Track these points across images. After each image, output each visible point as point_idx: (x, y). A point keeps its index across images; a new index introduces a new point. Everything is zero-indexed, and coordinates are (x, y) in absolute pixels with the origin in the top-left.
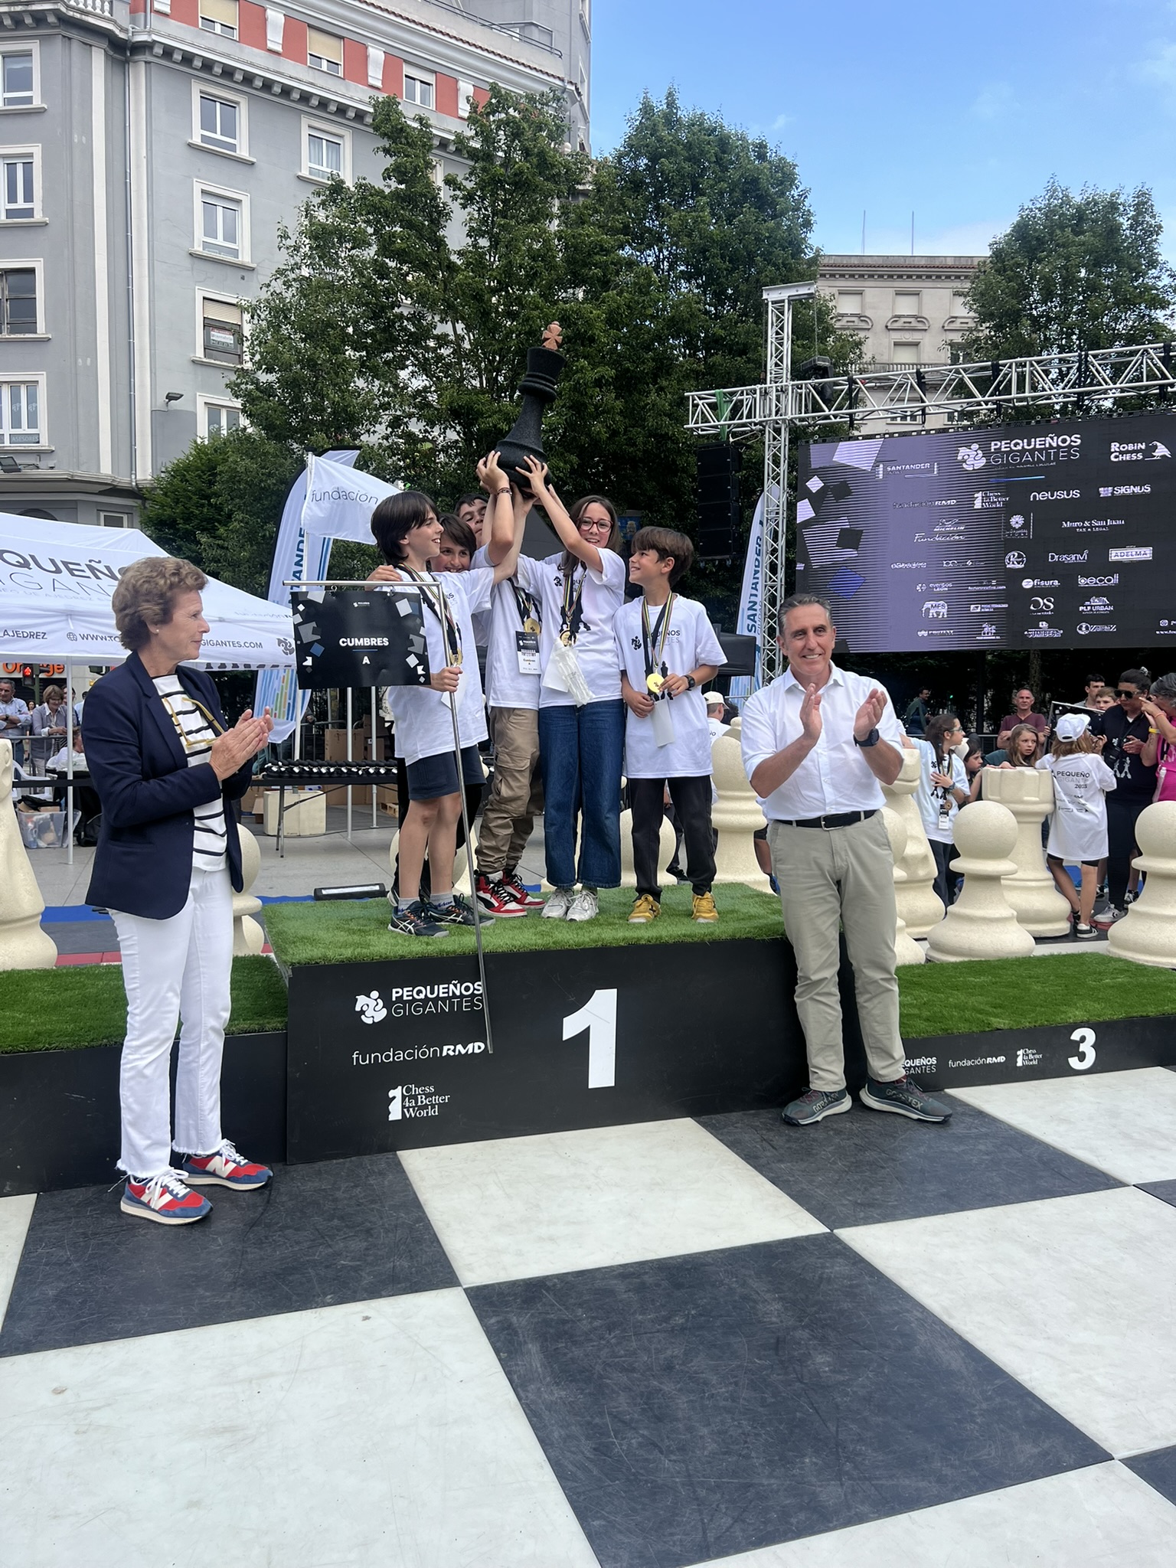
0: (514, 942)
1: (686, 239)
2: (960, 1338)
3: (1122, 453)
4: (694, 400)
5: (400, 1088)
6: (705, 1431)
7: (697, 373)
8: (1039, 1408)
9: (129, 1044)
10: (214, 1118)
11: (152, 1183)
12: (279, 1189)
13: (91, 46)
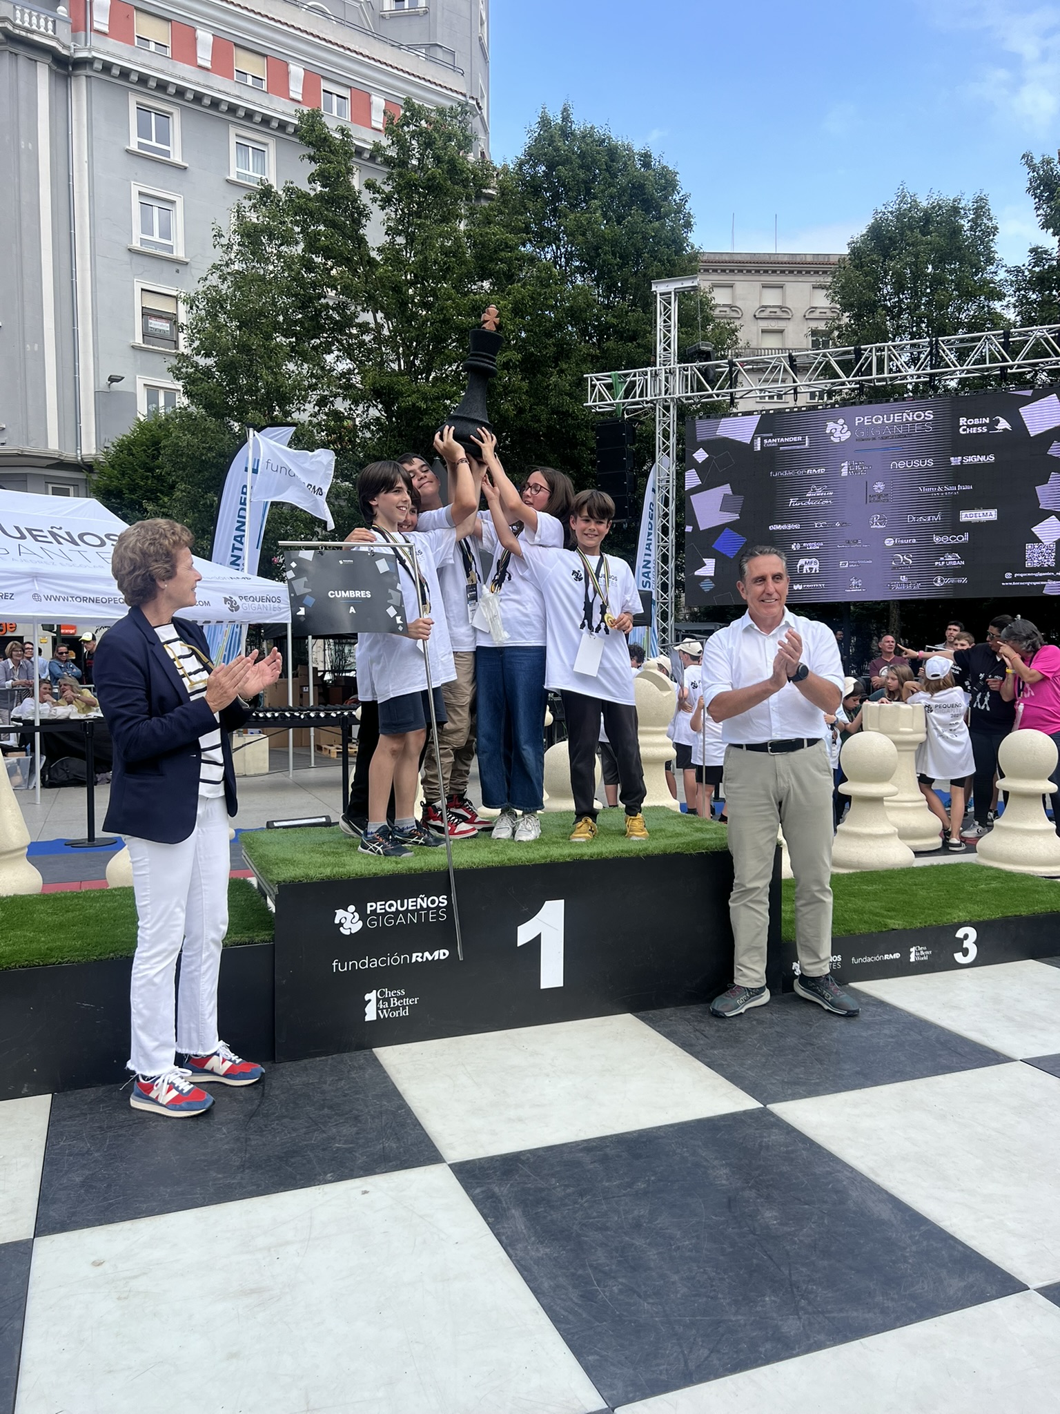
0: (473, 860)
1: (580, 238)
2: (886, 1192)
3: (969, 426)
4: (592, 380)
5: (375, 991)
6: (675, 1278)
7: (593, 357)
8: (960, 1248)
9: (141, 955)
10: (212, 1021)
11: (160, 1081)
12: (271, 1084)
13: (36, 61)
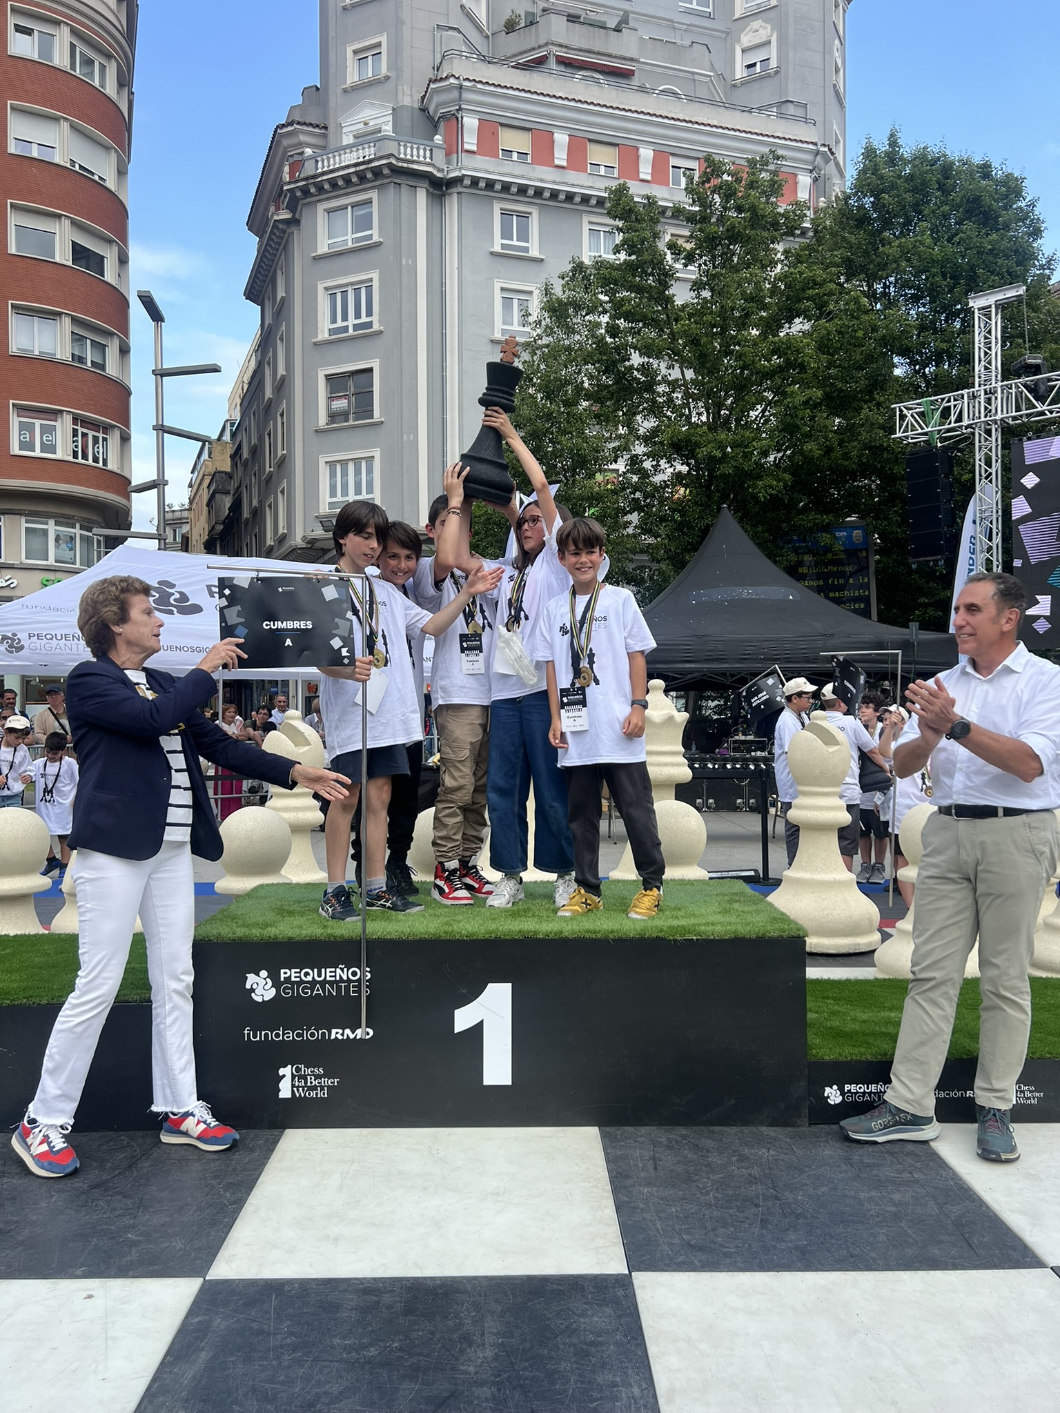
4: (900, 411)
5: (290, 1066)
13: (416, 187)
